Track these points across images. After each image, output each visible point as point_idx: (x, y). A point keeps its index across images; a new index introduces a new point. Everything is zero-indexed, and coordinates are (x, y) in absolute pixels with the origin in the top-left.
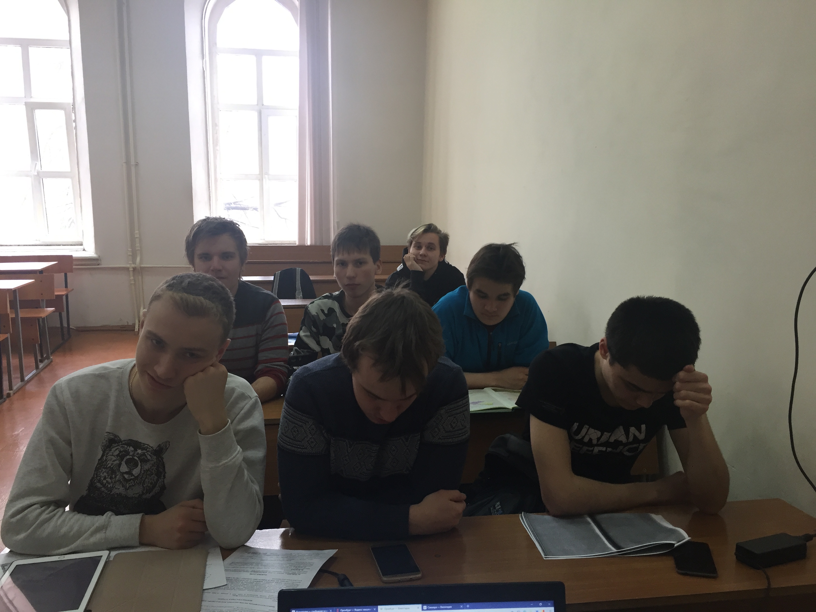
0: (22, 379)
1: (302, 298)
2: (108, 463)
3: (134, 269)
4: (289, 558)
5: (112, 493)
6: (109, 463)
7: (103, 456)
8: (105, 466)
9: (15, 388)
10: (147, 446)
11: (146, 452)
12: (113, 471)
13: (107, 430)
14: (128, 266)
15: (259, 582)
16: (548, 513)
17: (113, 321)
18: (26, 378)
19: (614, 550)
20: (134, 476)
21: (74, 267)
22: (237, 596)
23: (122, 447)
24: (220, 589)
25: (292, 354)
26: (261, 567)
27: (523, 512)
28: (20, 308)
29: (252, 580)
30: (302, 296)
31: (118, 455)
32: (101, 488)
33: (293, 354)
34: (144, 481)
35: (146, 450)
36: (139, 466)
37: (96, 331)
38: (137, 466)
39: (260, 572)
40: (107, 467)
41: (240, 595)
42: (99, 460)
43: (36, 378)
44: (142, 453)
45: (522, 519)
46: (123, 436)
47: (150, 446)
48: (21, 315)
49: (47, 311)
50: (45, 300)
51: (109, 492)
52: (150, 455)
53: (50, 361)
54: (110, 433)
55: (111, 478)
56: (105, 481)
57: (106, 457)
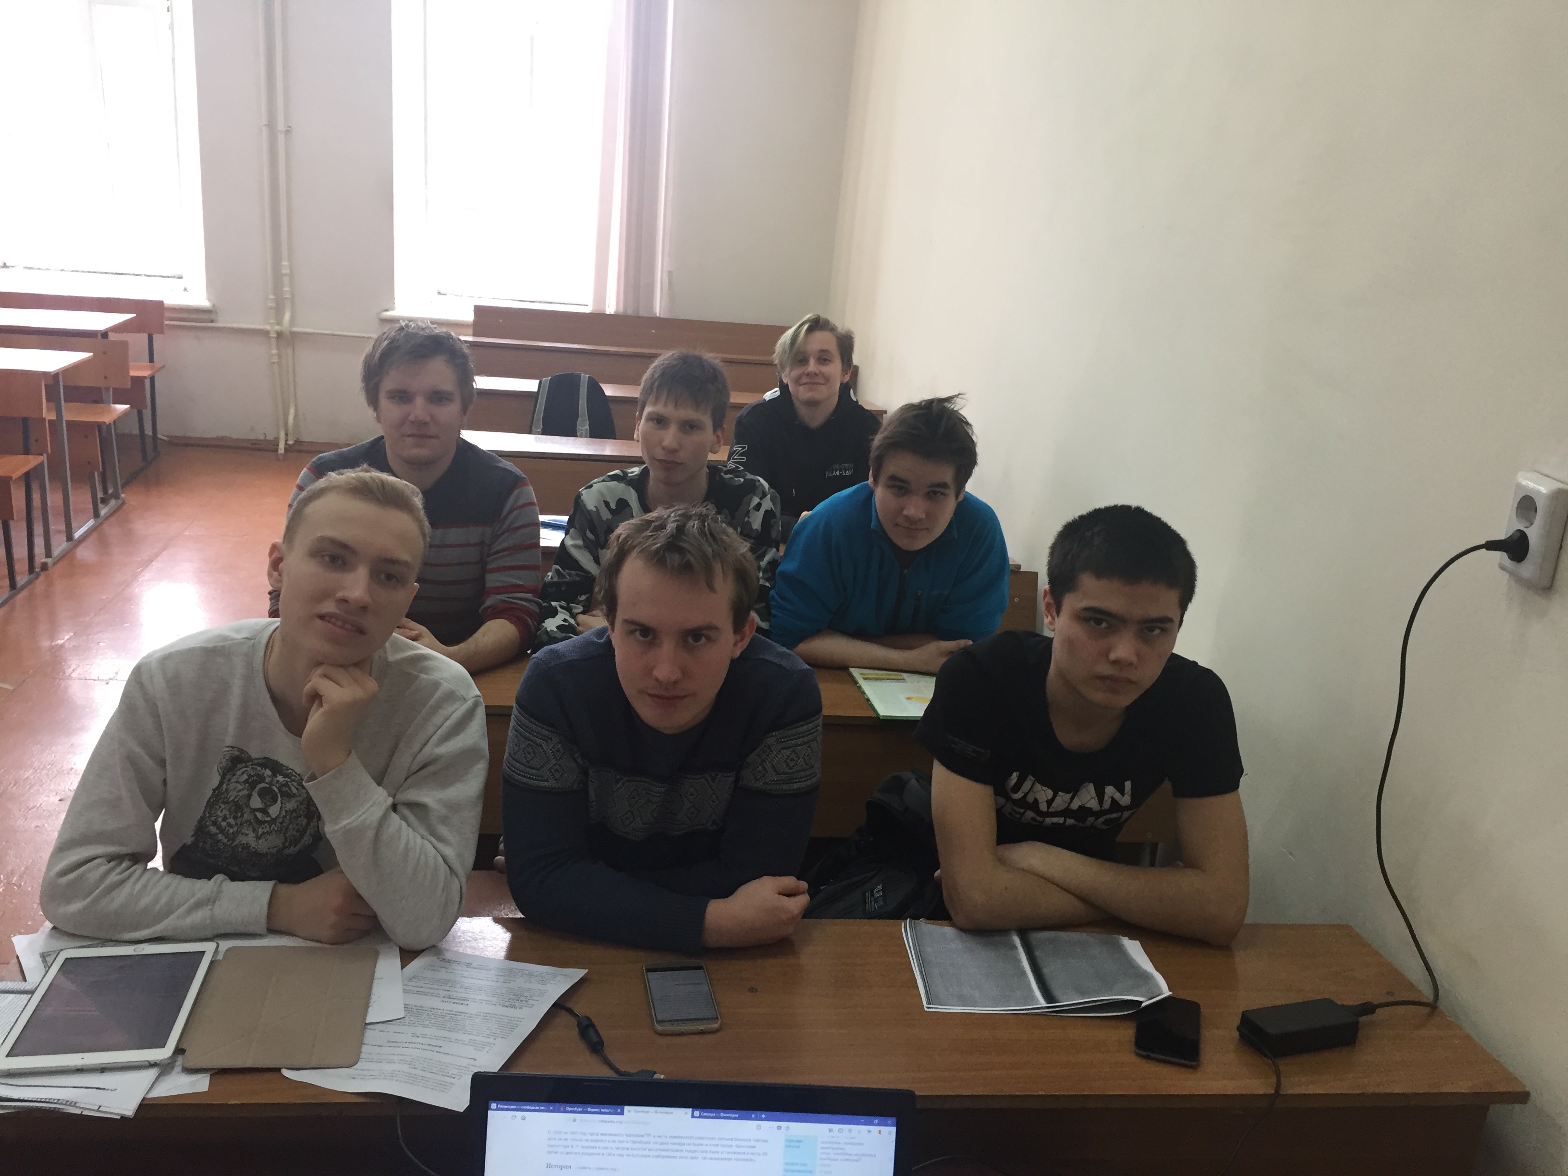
0: (70, 538)
1: (588, 436)
2: (230, 794)
3: (280, 335)
4: (508, 976)
5: (234, 844)
6: (232, 796)
7: (221, 783)
8: (225, 800)
9: (56, 552)
10: (292, 772)
11: (290, 782)
12: (238, 807)
13: (228, 743)
14: (268, 327)
15: (456, 1015)
16: (953, 925)
17: (238, 431)
18: (77, 535)
19: (1043, 1003)
20: (270, 816)
21: (167, 322)
22: (417, 1037)
23: (252, 768)
24: (392, 1024)
25: (549, 575)
26: (460, 990)
27: (908, 919)
28: (65, 401)
29: (445, 1012)
30: (588, 428)
31: (246, 781)
32: (217, 834)
33: (552, 578)
34: (287, 829)
35: (290, 778)
36: (279, 802)
37: (207, 446)
38: (275, 801)
39: (459, 999)
40: (228, 800)
41: (424, 1036)
42: (214, 790)
43: (95, 535)
44: (284, 782)
45: (906, 931)
46: (255, 752)
47: (296, 773)
48: (67, 416)
49: (115, 410)
50: (111, 389)
51: (231, 842)
52: (297, 786)
53: (120, 502)
54: (233, 747)
55: (235, 818)
56: (224, 824)
57: (227, 785)
